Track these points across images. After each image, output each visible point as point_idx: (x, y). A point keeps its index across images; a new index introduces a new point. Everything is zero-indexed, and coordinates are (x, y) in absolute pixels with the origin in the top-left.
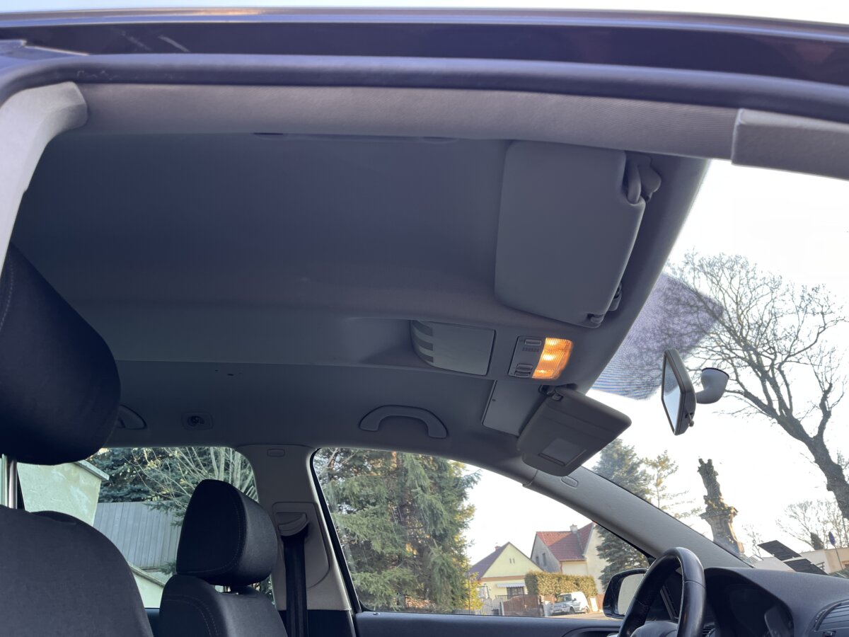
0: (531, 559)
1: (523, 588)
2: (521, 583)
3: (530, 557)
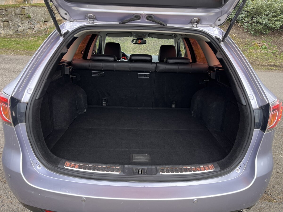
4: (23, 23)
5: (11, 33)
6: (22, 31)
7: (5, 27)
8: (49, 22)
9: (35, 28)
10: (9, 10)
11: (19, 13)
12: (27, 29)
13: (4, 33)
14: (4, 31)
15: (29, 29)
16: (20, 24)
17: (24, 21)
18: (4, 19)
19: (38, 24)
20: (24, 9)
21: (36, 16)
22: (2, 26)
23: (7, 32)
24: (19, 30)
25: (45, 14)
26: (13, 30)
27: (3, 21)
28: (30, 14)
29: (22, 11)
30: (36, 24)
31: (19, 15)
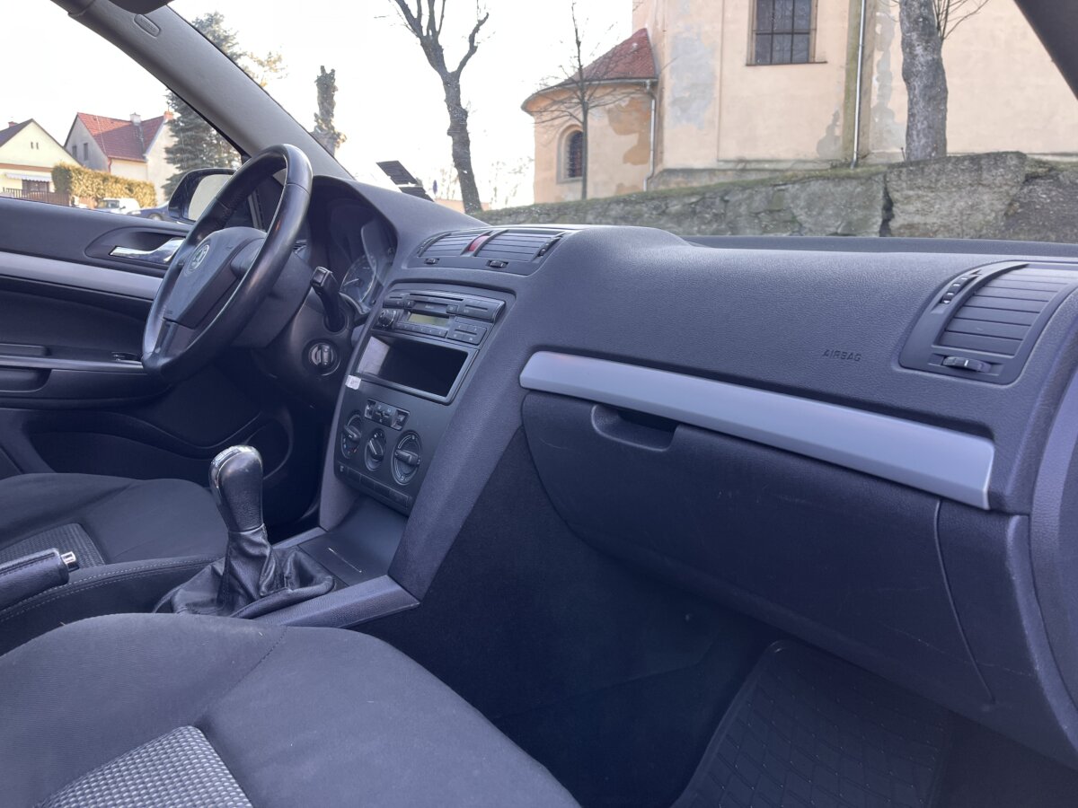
0: (64, 148)
1: (48, 183)
2: (47, 177)
3: (63, 144)
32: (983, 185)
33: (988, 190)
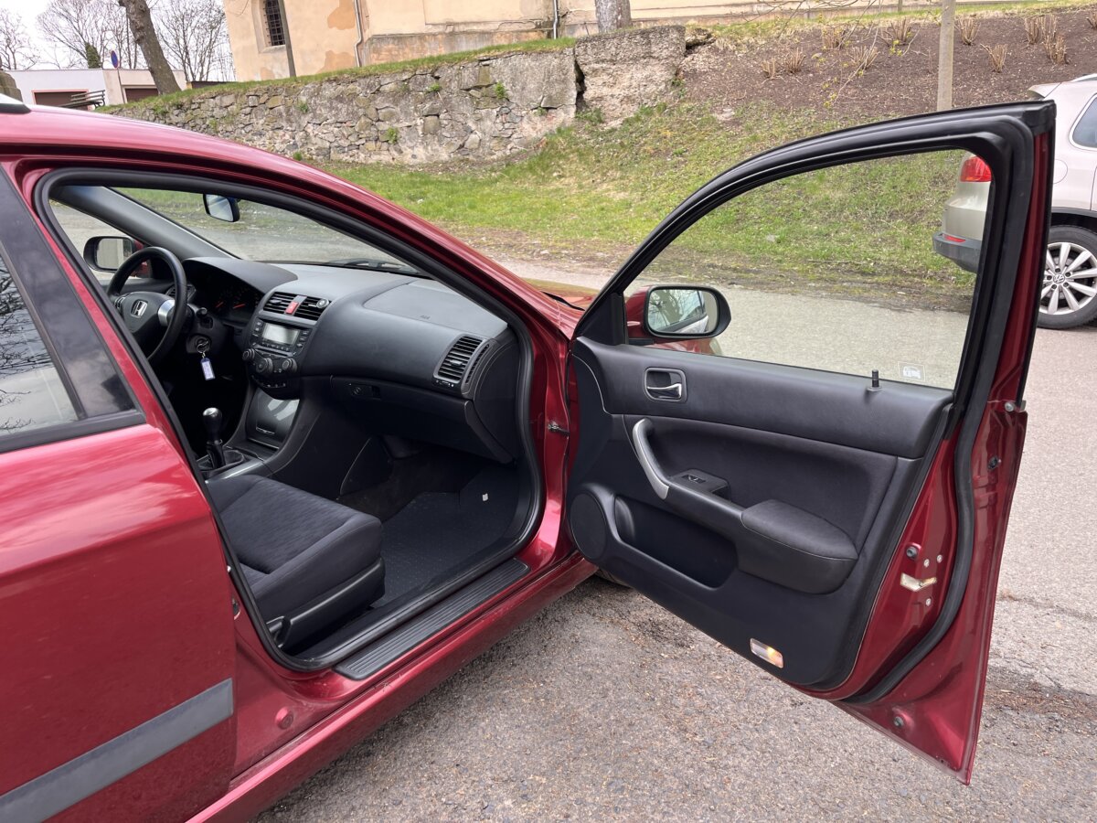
4: (479, 120)
5: (444, 156)
6: (476, 146)
7: (429, 136)
8: (560, 111)
9: (515, 136)
10: (446, 73)
11: (472, 83)
12: (490, 141)
13: (424, 157)
14: (424, 148)
15: (495, 141)
16: (471, 124)
17: (484, 111)
18: (428, 105)
19: (525, 119)
20: (488, 65)
21: (523, 89)
22: (421, 133)
23: (431, 152)
24: (467, 145)
25: (551, 79)
26: (449, 144)
27: (425, 113)
28: (504, 84)
29: (481, 75)
30: (518, 120)
31: (472, 92)
32: (654, 58)
33: (657, 62)
